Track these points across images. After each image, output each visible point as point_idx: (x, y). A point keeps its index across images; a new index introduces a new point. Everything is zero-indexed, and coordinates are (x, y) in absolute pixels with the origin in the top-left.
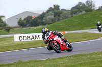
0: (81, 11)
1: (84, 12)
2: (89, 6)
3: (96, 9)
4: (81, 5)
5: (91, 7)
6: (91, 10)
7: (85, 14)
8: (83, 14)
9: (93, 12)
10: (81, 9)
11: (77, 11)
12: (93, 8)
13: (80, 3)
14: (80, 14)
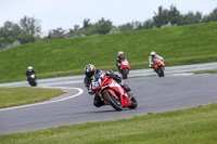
0: (11, 42)
1: (17, 44)
2: (28, 30)
3: (42, 36)
4: (10, 29)
5: (33, 33)
6: (32, 40)
7: (20, 48)
8: (15, 49)
9: (37, 42)
10: (11, 38)
11: (3, 41)
12: (36, 35)
13: (8, 24)
14: (9, 47)
